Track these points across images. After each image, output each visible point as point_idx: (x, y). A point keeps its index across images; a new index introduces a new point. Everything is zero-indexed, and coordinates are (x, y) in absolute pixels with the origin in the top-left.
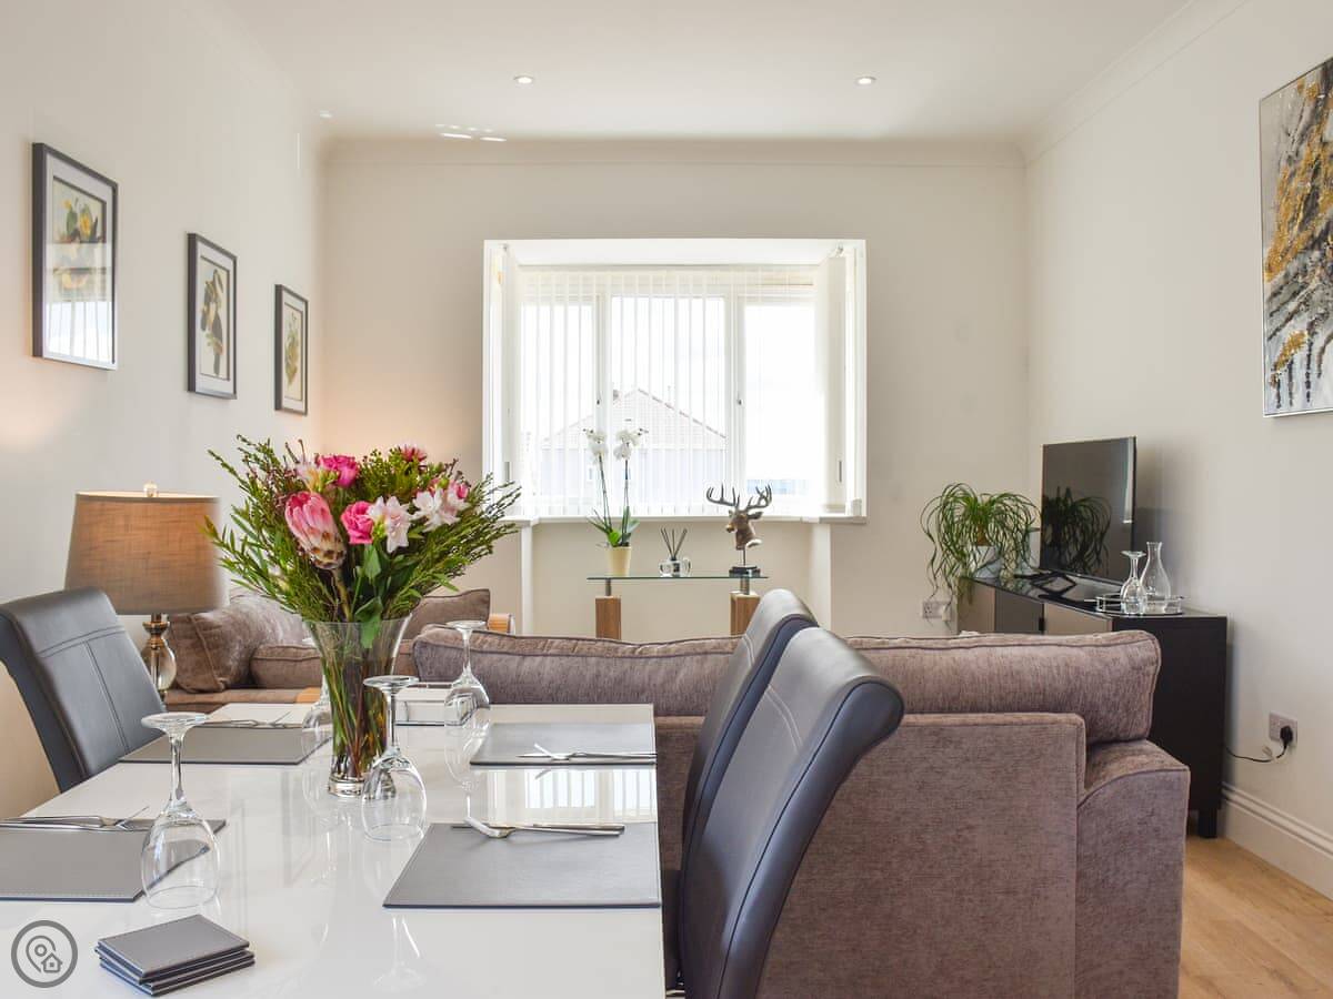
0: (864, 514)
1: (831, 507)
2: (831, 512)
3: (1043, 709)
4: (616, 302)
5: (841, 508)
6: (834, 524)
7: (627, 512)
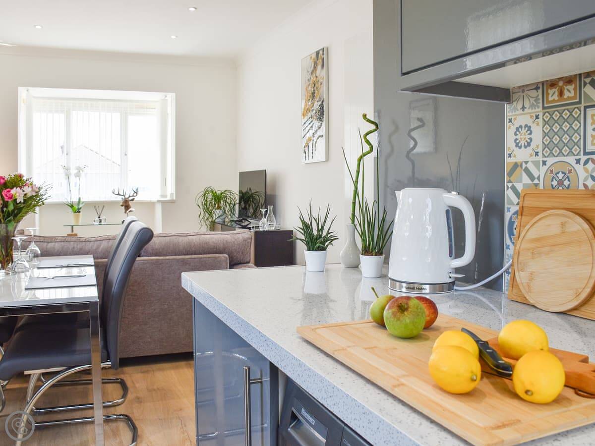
0: (175, 198)
1: (162, 196)
2: (162, 198)
3: (216, 253)
4: (74, 113)
5: (166, 196)
6: (163, 202)
7: (80, 199)
